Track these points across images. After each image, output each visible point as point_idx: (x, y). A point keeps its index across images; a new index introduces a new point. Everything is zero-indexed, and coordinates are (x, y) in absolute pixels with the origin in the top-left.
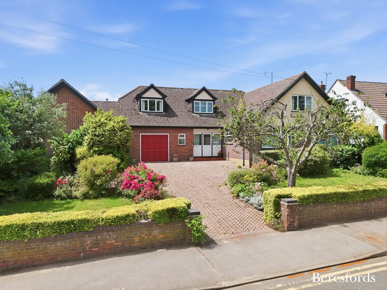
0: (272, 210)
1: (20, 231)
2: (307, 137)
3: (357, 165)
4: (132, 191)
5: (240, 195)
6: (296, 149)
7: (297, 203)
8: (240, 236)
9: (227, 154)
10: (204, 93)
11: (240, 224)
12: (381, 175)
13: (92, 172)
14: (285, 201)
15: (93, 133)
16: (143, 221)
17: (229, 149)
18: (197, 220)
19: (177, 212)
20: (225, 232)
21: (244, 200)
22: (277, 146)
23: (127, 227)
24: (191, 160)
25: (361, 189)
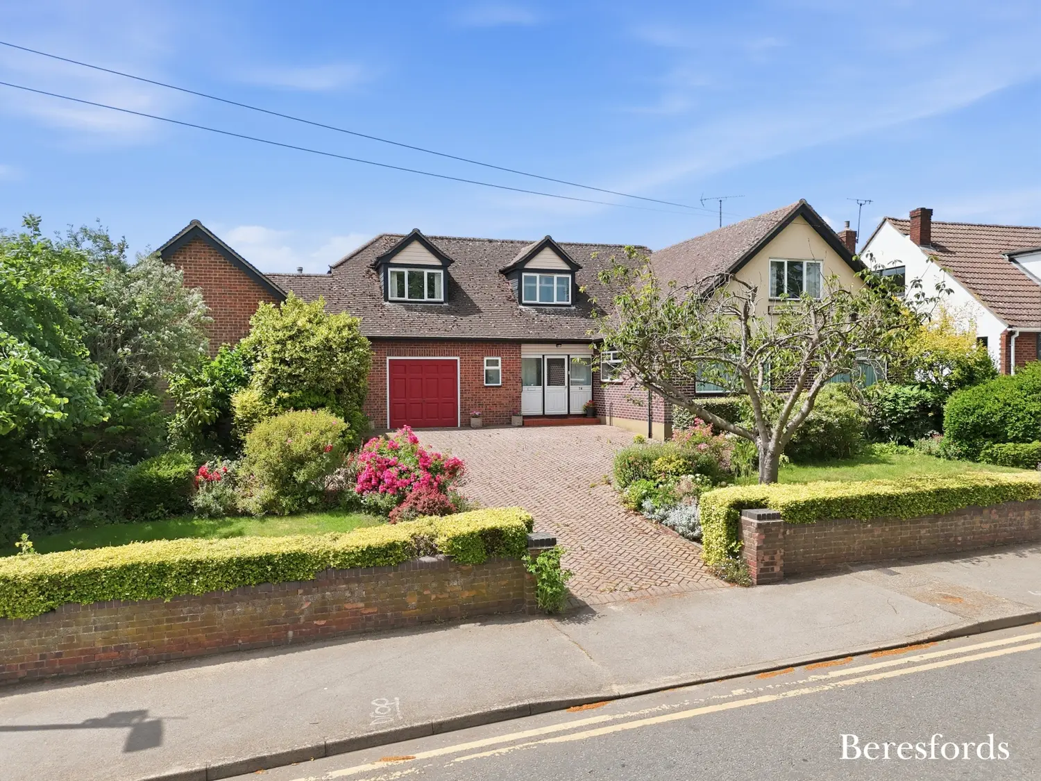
0: (721, 536)
1: (154, 580)
2: (805, 366)
3: (931, 434)
4: (382, 498)
5: (643, 505)
6: (781, 394)
7: (779, 518)
8: (648, 595)
9: (607, 408)
10: (547, 254)
11: (645, 571)
12: (990, 459)
13: (285, 449)
14: (751, 516)
15: (277, 355)
16: (427, 559)
17: (612, 395)
18: (549, 558)
19: (504, 539)
20: (612, 588)
21: (653, 516)
22: (735, 386)
23: (390, 573)
24: (517, 424)
25: (930, 487)
